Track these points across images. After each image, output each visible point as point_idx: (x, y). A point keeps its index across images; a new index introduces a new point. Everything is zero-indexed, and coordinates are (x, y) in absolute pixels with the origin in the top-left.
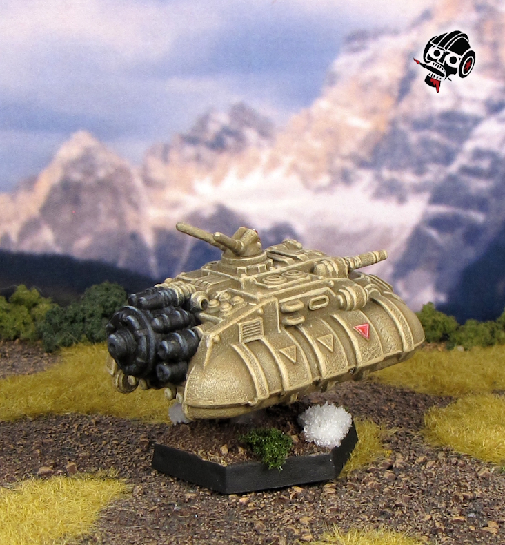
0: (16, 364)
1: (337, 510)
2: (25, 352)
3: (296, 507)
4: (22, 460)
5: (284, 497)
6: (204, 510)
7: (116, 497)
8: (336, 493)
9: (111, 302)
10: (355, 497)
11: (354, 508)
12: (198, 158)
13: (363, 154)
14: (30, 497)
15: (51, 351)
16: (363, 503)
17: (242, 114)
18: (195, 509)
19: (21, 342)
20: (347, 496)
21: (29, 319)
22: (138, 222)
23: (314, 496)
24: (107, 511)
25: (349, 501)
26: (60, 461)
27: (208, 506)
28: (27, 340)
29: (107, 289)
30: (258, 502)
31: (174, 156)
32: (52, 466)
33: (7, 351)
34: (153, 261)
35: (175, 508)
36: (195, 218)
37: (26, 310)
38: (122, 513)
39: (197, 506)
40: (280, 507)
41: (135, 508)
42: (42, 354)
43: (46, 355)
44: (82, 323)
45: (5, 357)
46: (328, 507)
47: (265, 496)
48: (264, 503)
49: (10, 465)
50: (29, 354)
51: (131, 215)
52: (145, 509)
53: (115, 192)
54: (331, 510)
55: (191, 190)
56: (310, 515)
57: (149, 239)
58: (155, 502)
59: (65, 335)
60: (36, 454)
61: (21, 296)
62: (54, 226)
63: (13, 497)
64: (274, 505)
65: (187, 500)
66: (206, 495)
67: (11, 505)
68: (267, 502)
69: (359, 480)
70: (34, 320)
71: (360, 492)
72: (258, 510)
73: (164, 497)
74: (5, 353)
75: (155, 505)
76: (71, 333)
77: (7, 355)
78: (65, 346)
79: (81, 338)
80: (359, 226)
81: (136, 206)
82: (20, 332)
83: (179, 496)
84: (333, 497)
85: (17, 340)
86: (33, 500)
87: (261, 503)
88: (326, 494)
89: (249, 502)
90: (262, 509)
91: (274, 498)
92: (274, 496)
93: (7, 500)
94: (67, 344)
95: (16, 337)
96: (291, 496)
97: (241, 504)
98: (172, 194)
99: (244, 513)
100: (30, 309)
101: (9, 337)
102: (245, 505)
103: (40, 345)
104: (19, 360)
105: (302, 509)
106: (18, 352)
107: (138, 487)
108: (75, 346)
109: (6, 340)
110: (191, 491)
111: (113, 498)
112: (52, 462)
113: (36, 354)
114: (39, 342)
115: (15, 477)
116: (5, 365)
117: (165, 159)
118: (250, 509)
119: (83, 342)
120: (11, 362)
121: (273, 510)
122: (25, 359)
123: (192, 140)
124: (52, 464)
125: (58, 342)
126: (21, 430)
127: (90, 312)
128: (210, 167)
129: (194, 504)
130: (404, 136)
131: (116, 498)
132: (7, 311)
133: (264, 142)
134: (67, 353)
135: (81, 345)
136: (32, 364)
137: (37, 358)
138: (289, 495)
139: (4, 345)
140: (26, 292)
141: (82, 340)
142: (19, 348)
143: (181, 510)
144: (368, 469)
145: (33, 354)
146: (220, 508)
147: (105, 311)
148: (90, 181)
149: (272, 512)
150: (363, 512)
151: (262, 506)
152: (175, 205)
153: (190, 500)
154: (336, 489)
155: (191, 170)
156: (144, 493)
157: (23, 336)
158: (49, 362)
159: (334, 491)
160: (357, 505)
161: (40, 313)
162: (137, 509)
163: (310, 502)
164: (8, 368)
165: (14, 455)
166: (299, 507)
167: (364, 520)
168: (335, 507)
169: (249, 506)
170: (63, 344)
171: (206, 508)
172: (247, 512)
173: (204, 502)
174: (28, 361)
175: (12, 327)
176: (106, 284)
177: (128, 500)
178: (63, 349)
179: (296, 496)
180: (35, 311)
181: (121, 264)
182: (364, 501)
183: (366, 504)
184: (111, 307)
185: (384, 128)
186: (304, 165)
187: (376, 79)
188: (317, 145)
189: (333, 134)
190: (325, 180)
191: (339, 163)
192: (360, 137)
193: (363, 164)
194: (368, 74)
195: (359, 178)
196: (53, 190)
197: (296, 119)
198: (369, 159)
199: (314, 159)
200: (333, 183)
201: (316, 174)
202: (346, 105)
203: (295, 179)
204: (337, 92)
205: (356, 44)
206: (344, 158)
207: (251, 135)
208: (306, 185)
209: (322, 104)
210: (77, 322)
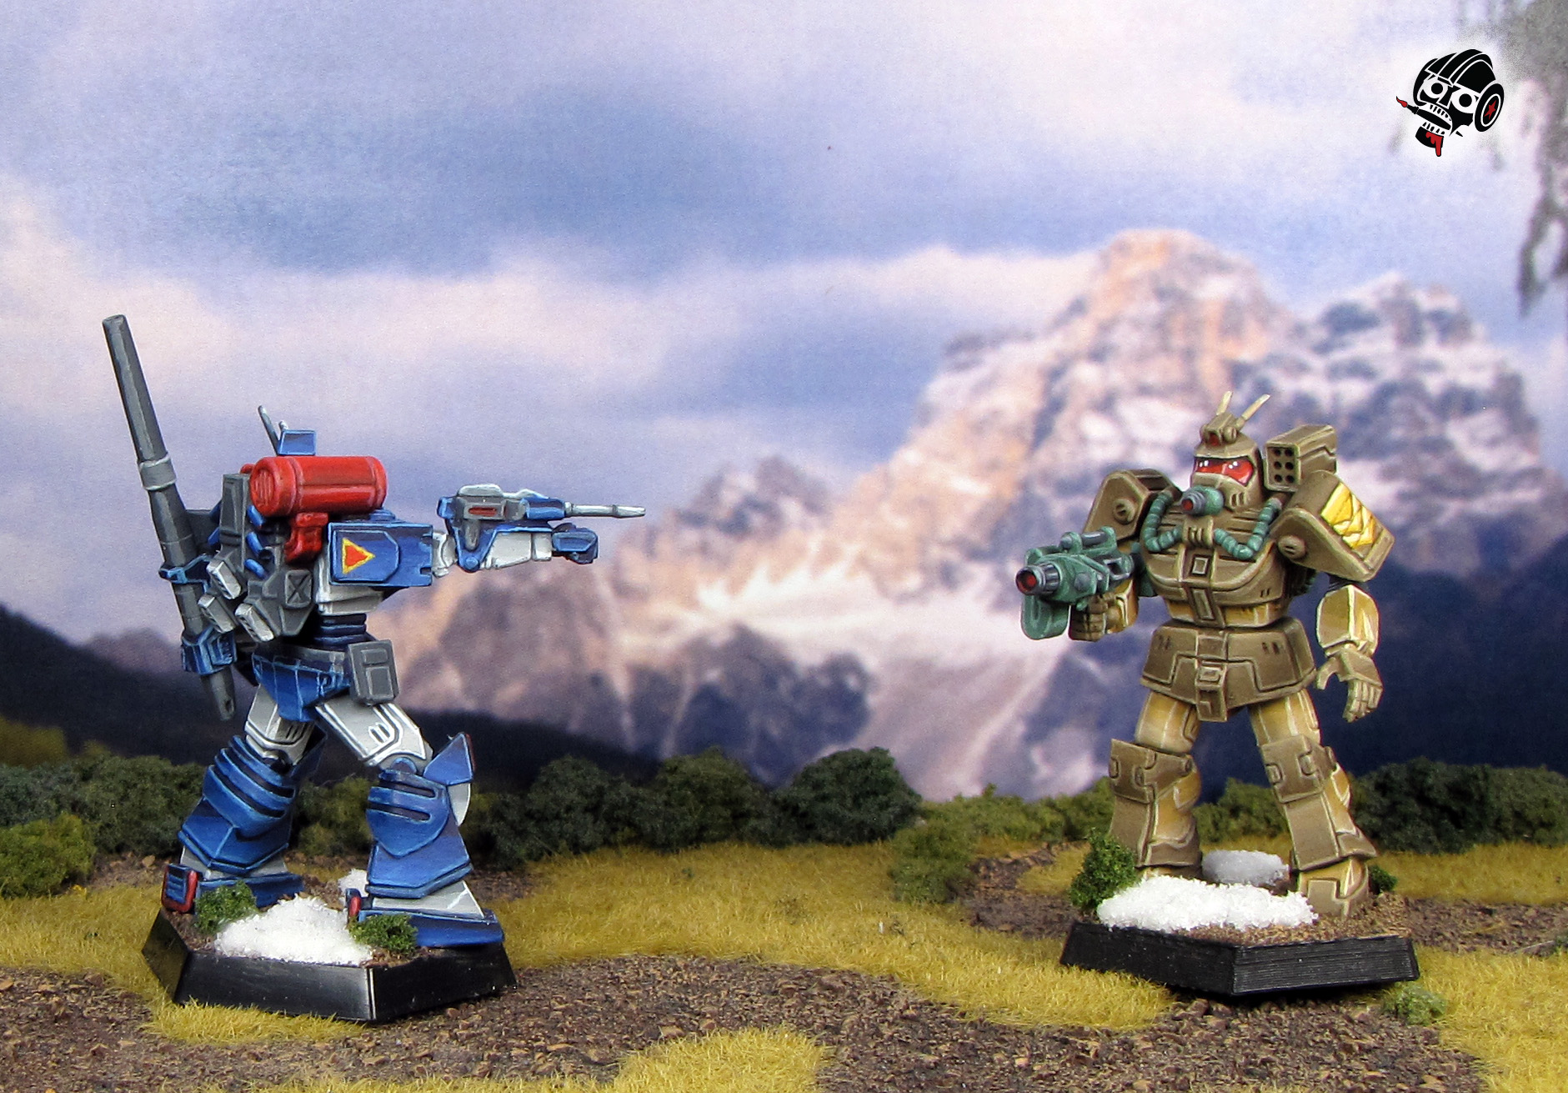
9: (594, 787)
12: (704, 549)
13: (976, 537)
17: (776, 475)
22: (603, 656)
29: (577, 767)
31: (664, 545)
34: (627, 721)
36: (698, 649)
43: (503, 874)
51: (591, 644)
53: (566, 607)
55: (691, 602)
57: (621, 685)
59: (531, 842)
62: (463, 667)
76: (540, 838)
78: (532, 859)
79: (557, 846)
80: (970, 657)
81: (600, 630)
84: (1151, 1054)
91: (1065, 1057)
92: (1060, 1054)
94: (535, 855)
96: (1092, 1053)
98: (661, 608)
108: (549, 860)
117: (650, 550)
119: (561, 853)
123: (693, 519)
127: (566, 803)
128: (724, 563)
130: (1042, 505)
133: (813, 520)
135: (557, 857)
138: (1086, 1052)
141: (560, 849)
147: (587, 802)
148: (525, 588)
150: (1217, 1071)
152: (665, 627)
154: (1151, 1042)
155: (694, 568)
159: (1150, 1045)
160: (1199, 1063)
167: (1227, 1082)
181: (574, 727)
184: (592, 795)
185: (1010, 494)
186: (878, 557)
187: (996, 413)
188: (901, 525)
189: (927, 505)
190: (913, 581)
191: (936, 553)
192: (970, 508)
193: (975, 554)
194: (983, 405)
195: (969, 578)
196: (463, 604)
197: (865, 481)
198: (986, 546)
199: (895, 548)
200: (927, 586)
201: (898, 572)
202: (949, 457)
203: (864, 581)
204: (933, 435)
205: (963, 357)
206: (945, 544)
207: (792, 509)
208: (883, 590)
209: (909, 457)
210: (547, 819)
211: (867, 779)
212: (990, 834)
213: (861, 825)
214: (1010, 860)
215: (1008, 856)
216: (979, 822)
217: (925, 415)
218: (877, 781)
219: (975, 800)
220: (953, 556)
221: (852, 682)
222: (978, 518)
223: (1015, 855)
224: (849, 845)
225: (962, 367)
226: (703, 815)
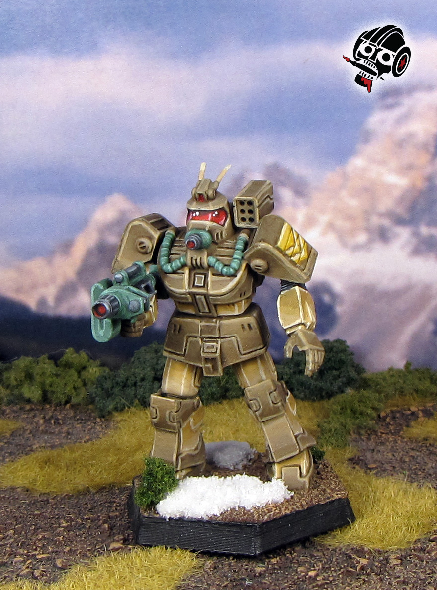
0: (70, 431)
1: (404, 582)
2: (78, 417)
3: (364, 579)
4: (91, 535)
5: (351, 569)
6: (275, 584)
7: (188, 572)
8: (401, 564)
10: (420, 568)
11: (420, 579)
13: (400, 210)
14: (106, 575)
15: (103, 417)
16: (429, 574)
17: (277, 173)
18: (265, 583)
19: (72, 406)
20: (412, 566)
21: (79, 383)
23: (380, 567)
24: (181, 587)
25: (415, 572)
26: (128, 535)
27: (278, 580)
28: (79, 404)
29: (156, 352)
30: (326, 575)
32: (122, 542)
33: (60, 417)
35: (247, 583)
37: (76, 374)
38: (196, 588)
39: (267, 580)
40: (347, 579)
41: (207, 584)
42: (95, 419)
43: (98, 420)
44: (133, 388)
45: (59, 423)
46: (395, 578)
47: (332, 569)
48: (332, 576)
49: (81, 541)
50: (82, 420)
52: (218, 585)
54: (398, 582)
56: (378, 587)
58: (227, 577)
59: (118, 400)
60: (105, 529)
61: (70, 360)
63: (89, 574)
64: (342, 577)
65: (257, 574)
66: (275, 568)
67: (89, 583)
68: (335, 574)
69: (422, 550)
70: (85, 384)
71: (425, 562)
72: (327, 583)
73: (235, 571)
74: (58, 419)
75: (227, 580)
76: (123, 398)
77: (60, 421)
78: (117, 411)
79: (133, 403)
80: (398, 283)
82: (71, 397)
83: (249, 570)
84: (398, 568)
85: (68, 406)
86: (110, 577)
87: (329, 576)
88: (391, 565)
89: (317, 575)
90: (331, 582)
91: (342, 570)
92: (341, 568)
93: (85, 579)
94: (119, 408)
95: (67, 402)
96: (358, 568)
97: (310, 577)
99: (314, 587)
100: (79, 373)
101: (60, 402)
102: (314, 578)
103: (91, 409)
104: (73, 427)
105: (369, 581)
106: (70, 418)
107: (209, 562)
108: (128, 411)
109: (56, 405)
110: (261, 565)
111: (186, 573)
112: (122, 537)
113: (89, 420)
114: (91, 407)
115: (88, 554)
116: (60, 433)
118: (319, 583)
119: (135, 407)
120: (65, 429)
121: (342, 583)
122: (78, 426)
124: (121, 540)
125: (111, 407)
126: (86, 504)
127: (142, 375)
129: (264, 578)
131: (190, 573)
132: (57, 375)
133: (300, 201)
134: (119, 418)
135: (133, 409)
136: (86, 431)
137: (90, 425)
138: (355, 568)
139: (55, 410)
140: (75, 355)
141: (135, 404)
142: (72, 413)
143: (252, 584)
144: (431, 538)
145: (85, 419)
146: (290, 582)
147: (156, 374)
149: (341, 585)
151: (331, 579)
153: (260, 574)
154: (401, 559)
156: (215, 568)
157: (74, 400)
158: (102, 429)
159: (399, 562)
160: (422, 576)
161: (89, 377)
162: (210, 585)
163: (376, 574)
164: (63, 435)
165: (83, 530)
166: (366, 579)
168: (402, 579)
169: (318, 579)
170: (116, 409)
171: (277, 582)
172: (317, 585)
173: (274, 576)
174: (82, 427)
175: (63, 392)
176: (154, 346)
177: (200, 575)
178: (116, 414)
179: (363, 568)
180: (84, 374)
182: (428, 572)
183: (431, 575)
185: (420, 184)
186: (340, 223)
187: (411, 136)
188: (354, 203)
189: (370, 191)
190: (362, 238)
191: (375, 221)
192: (396, 193)
193: (400, 221)
194: (403, 130)
195: (396, 235)
196: (89, 253)
197: (331, 177)
198: (406, 216)
199: (350, 218)
200: (370, 241)
201: (353, 232)
202: (383, 162)
203: (331, 238)
204: (373, 149)
205: (390, 101)
206: (381, 215)
207: (286, 194)
208: (344, 244)
209: (357, 162)
210: (129, 386)
211: (330, 359)
212: (403, 394)
213: (321, 389)
214: (409, 412)
215: (409, 410)
216: (398, 386)
217: (367, 137)
218: (335, 362)
219: (399, 371)
220: (386, 222)
221: (326, 298)
222: (401, 200)
223: (413, 409)
224: (314, 400)
225: (390, 107)
226: (227, 382)
